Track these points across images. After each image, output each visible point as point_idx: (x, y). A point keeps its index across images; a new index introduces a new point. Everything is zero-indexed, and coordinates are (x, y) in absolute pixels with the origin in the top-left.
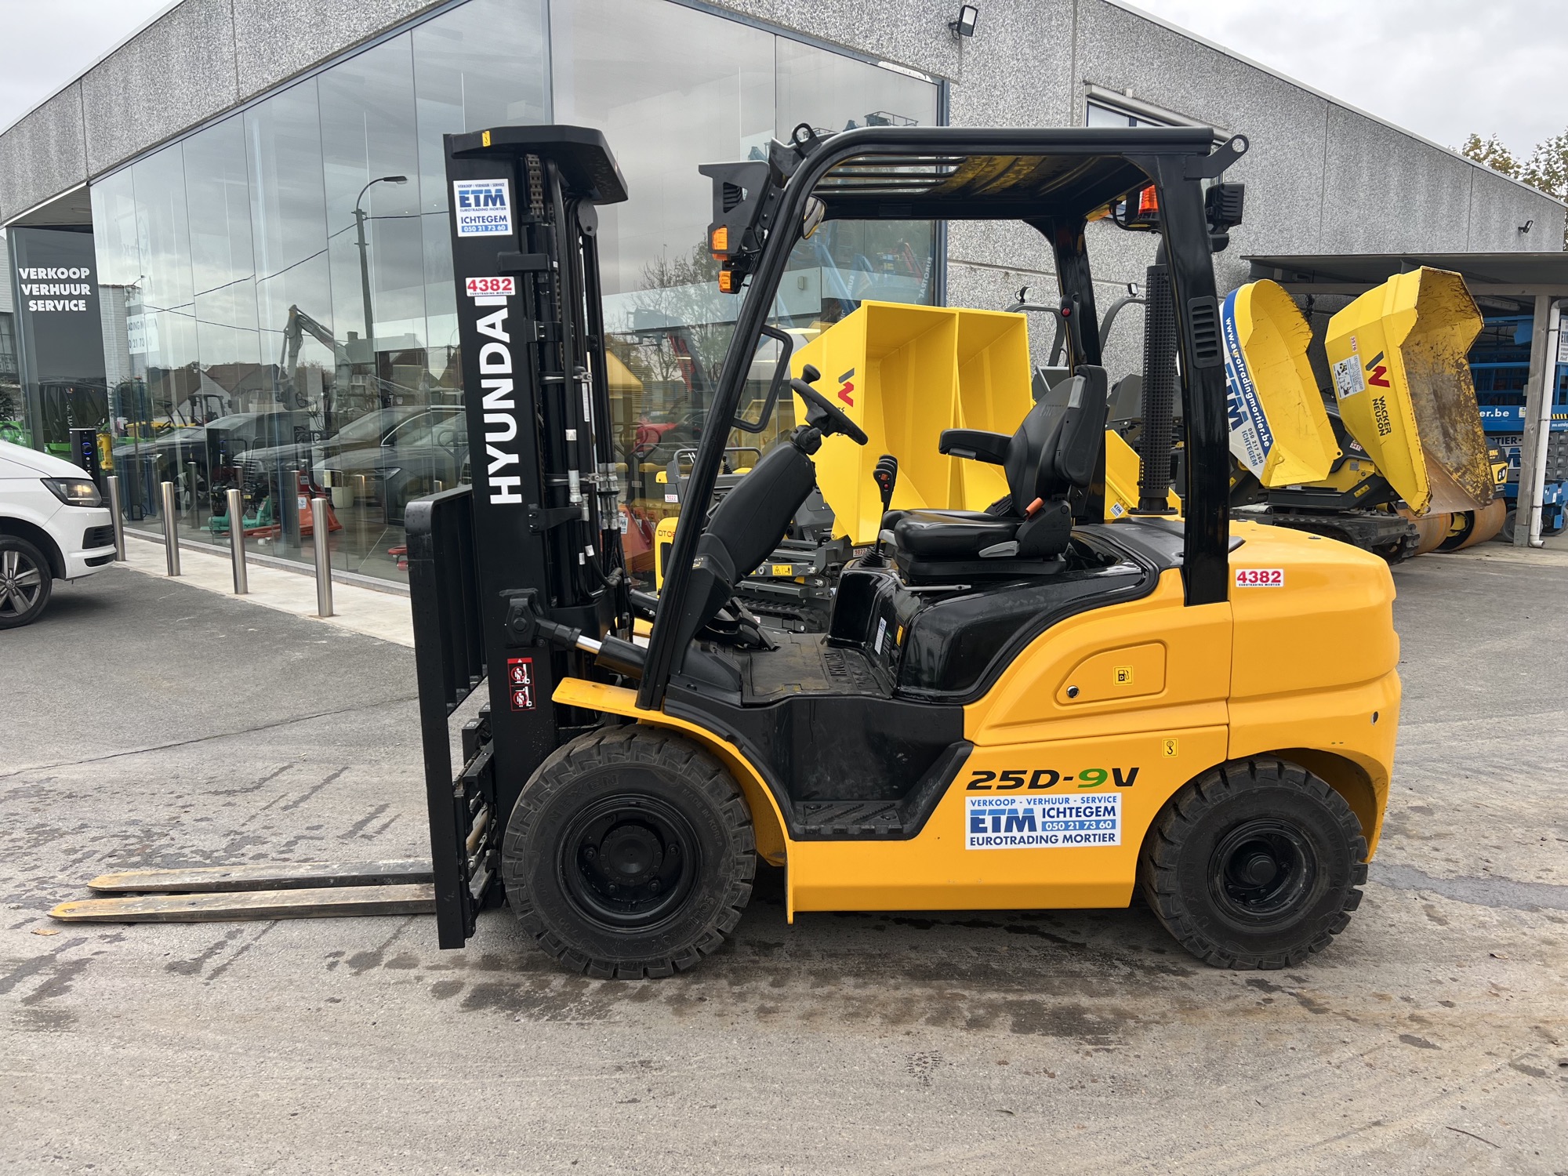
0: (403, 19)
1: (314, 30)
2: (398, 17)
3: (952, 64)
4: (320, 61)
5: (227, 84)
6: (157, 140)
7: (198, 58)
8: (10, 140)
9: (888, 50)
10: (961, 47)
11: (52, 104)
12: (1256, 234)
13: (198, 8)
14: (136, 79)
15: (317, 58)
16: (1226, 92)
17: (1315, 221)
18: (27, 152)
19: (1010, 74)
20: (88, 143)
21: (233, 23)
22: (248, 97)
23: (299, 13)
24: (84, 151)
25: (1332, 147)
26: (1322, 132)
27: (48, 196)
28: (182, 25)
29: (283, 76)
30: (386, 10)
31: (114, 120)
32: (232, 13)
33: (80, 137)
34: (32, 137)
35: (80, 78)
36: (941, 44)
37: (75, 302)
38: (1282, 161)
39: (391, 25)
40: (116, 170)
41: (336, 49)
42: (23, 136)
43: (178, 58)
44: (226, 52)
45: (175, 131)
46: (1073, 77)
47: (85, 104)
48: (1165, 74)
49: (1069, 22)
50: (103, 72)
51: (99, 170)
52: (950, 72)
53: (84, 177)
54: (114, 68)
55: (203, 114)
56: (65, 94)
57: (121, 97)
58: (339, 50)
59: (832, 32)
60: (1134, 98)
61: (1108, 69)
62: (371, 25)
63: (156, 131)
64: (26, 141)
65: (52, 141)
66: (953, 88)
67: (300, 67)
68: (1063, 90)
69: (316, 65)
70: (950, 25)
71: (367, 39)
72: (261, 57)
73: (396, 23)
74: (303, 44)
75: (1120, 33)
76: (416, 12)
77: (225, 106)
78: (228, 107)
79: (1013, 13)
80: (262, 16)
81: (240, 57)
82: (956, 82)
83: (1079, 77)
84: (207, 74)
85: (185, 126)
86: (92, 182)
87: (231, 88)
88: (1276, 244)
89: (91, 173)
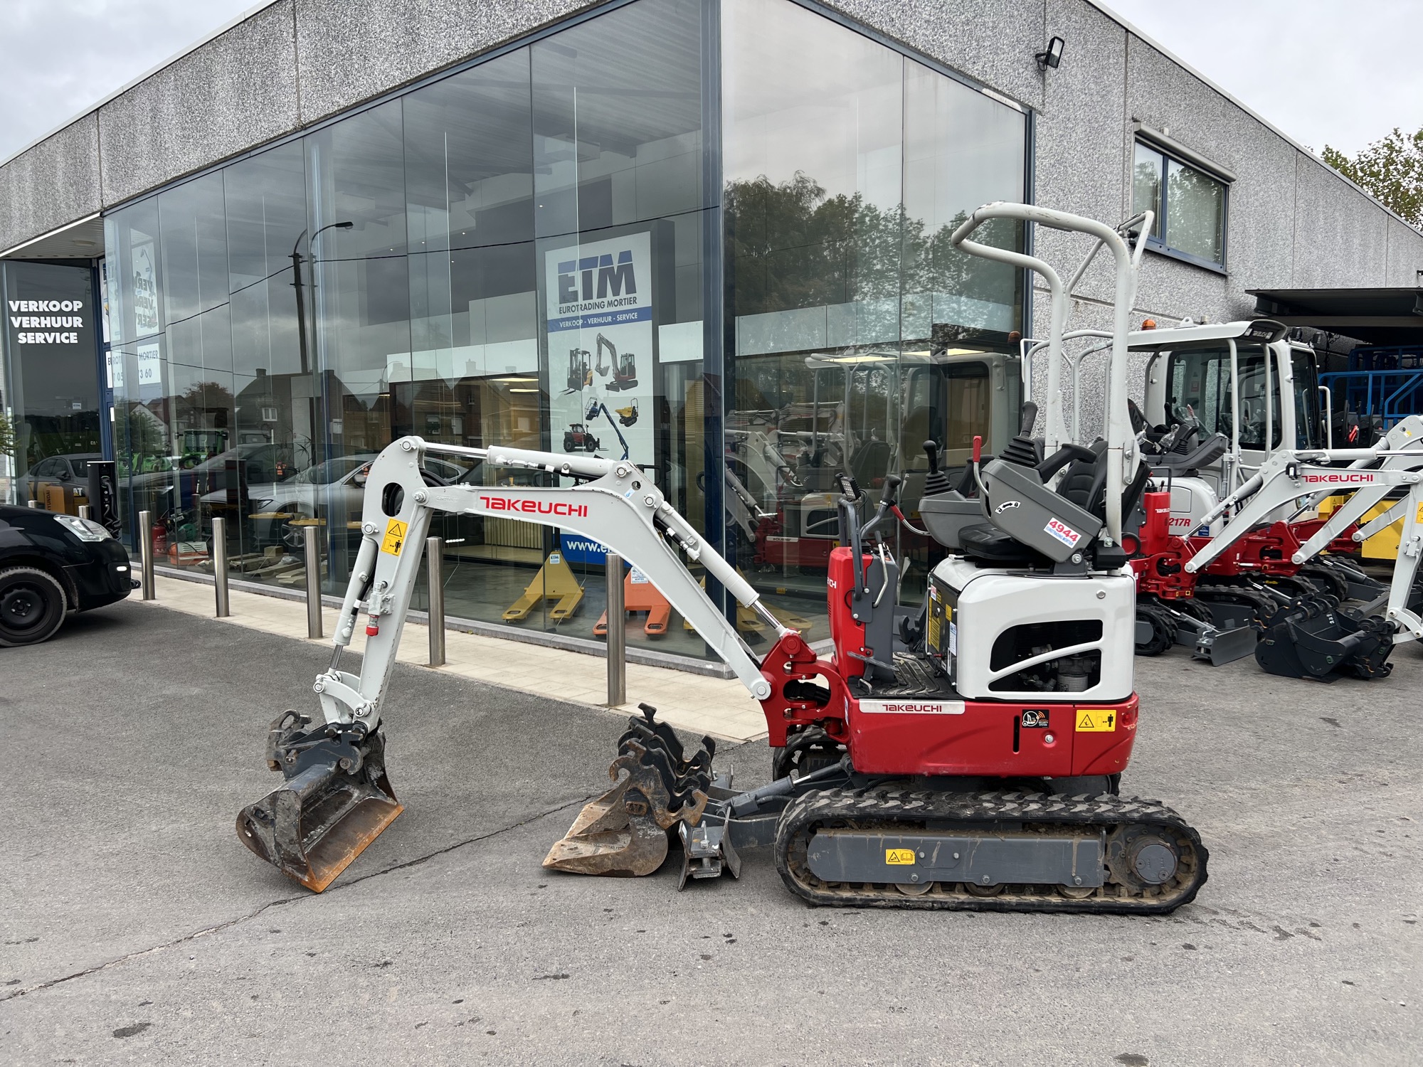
0: (521, 34)
1: (402, 51)
2: (515, 32)
3: (1038, 94)
4: (408, 81)
5: (285, 109)
6: (193, 168)
7: (248, 85)
8: (8, 173)
9: (990, 78)
10: (1044, 79)
11: (64, 138)
12: (1251, 269)
13: (250, 34)
14: (169, 107)
15: (404, 78)
16: (1230, 136)
17: (1289, 259)
18: (29, 185)
19: (1080, 107)
20: (104, 174)
21: (295, 47)
22: (311, 122)
23: (383, 34)
24: (98, 182)
25: (1300, 191)
26: (1293, 177)
27: (51, 228)
28: (230, 51)
29: (359, 99)
30: (499, 26)
31: (137, 150)
32: (295, 36)
33: (95, 168)
34: (35, 171)
35: (97, 109)
36: (1029, 73)
37: (67, 334)
38: (1268, 202)
39: (504, 41)
40: (137, 200)
41: (431, 68)
42: (24, 169)
43: (223, 85)
44: (285, 77)
45: (215, 159)
46: (1125, 114)
47: (102, 135)
48: (1189, 116)
49: (1122, 60)
50: (126, 102)
51: (117, 201)
52: (1036, 102)
53: (98, 207)
54: (141, 99)
55: (253, 140)
56: (78, 126)
57: (148, 127)
58: (435, 69)
59: (949, 56)
60: (1169, 137)
61: (1150, 107)
62: (478, 41)
63: (194, 159)
64: (27, 174)
65: (60, 173)
66: (1038, 119)
67: (381, 89)
68: (1118, 126)
69: (403, 86)
70: (1037, 56)
71: (472, 57)
72: (331, 80)
73: (511, 38)
74: (387, 64)
75: (1157, 74)
76: (540, 26)
77: (281, 132)
78: (285, 133)
79: (1083, 48)
80: (335, 38)
81: (303, 82)
82: (1040, 113)
83: (1129, 116)
84: (260, 99)
85: (229, 153)
86: (106, 213)
87: (290, 113)
88: (1264, 280)
89: (106, 204)
